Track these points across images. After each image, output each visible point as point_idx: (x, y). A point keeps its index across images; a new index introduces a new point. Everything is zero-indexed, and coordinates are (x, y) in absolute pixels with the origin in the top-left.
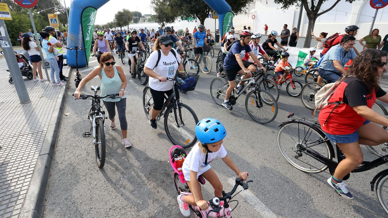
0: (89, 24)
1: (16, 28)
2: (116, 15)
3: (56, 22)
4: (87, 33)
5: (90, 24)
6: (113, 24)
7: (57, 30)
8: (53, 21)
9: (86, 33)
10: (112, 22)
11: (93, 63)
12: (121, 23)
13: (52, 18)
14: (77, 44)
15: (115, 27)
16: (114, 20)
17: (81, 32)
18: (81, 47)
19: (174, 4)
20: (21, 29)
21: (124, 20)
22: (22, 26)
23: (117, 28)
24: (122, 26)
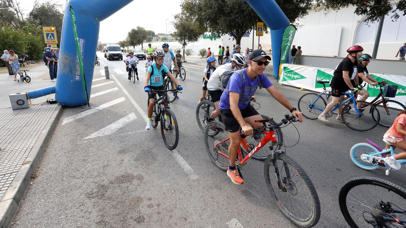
1: (10, 46)
2: (129, 33)
6: (125, 43)
7: (54, 47)
10: (124, 41)
12: (135, 41)
14: (74, 70)
15: (127, 46)
16: (127, 38)
20: (16, 46)
21: (138, 38)
22: (18, 43)
23: (129, 47)
24: (136, 45)
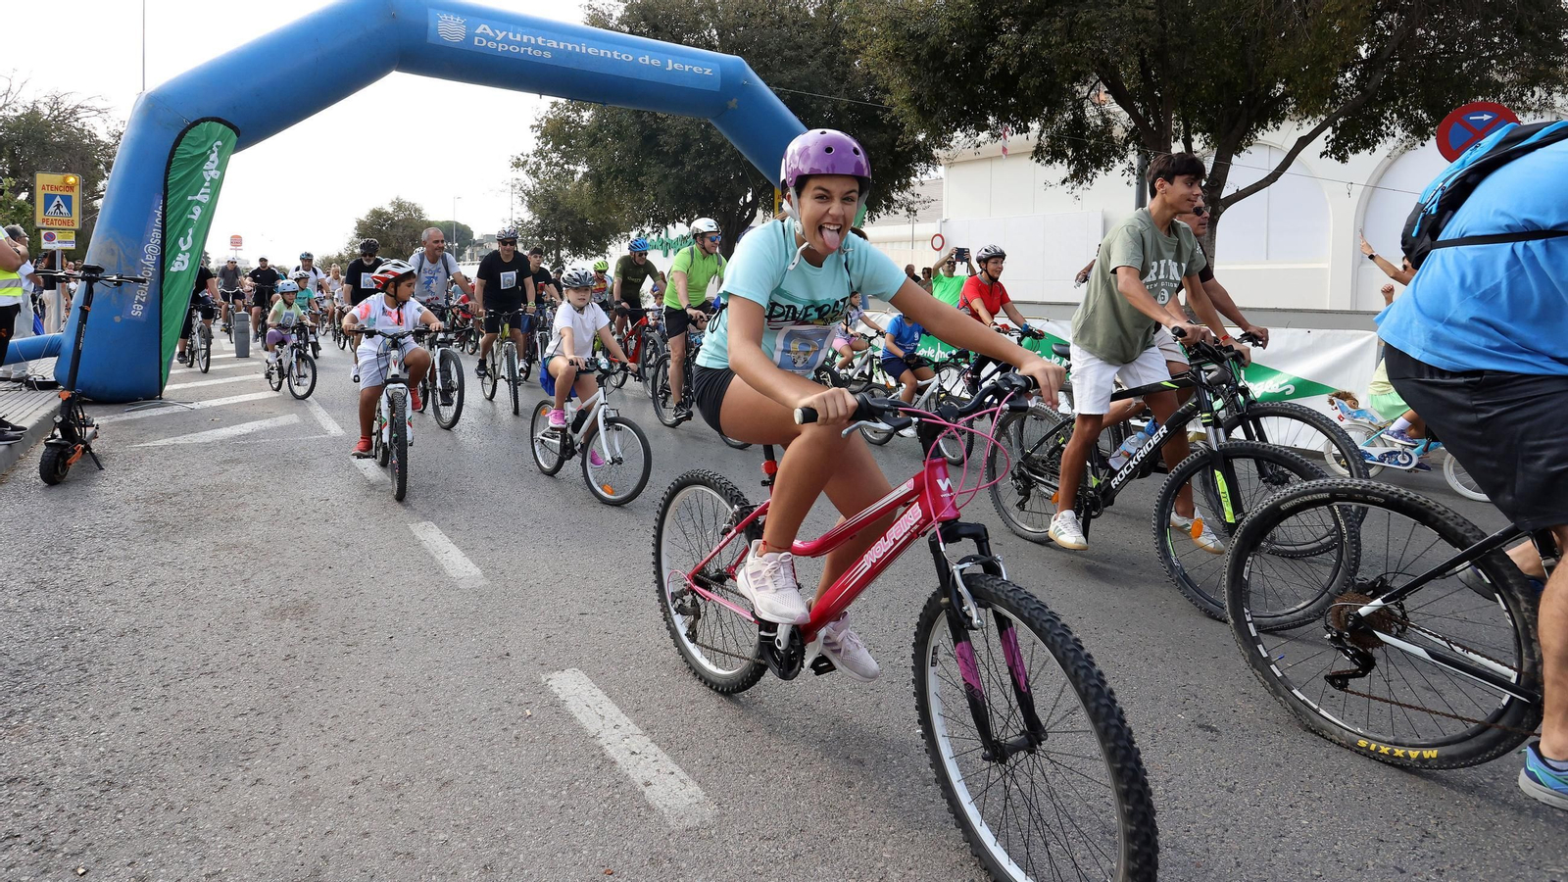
0: (195, 198)
3: (70, 209)
4: (182, 239)
5: (198, 197)
8: (55, 203)
9: (177, 239)
11: (198, 387)
13: (50, 192)
17: (156, 235)
18: (143, 300)
19: (610, 168)
